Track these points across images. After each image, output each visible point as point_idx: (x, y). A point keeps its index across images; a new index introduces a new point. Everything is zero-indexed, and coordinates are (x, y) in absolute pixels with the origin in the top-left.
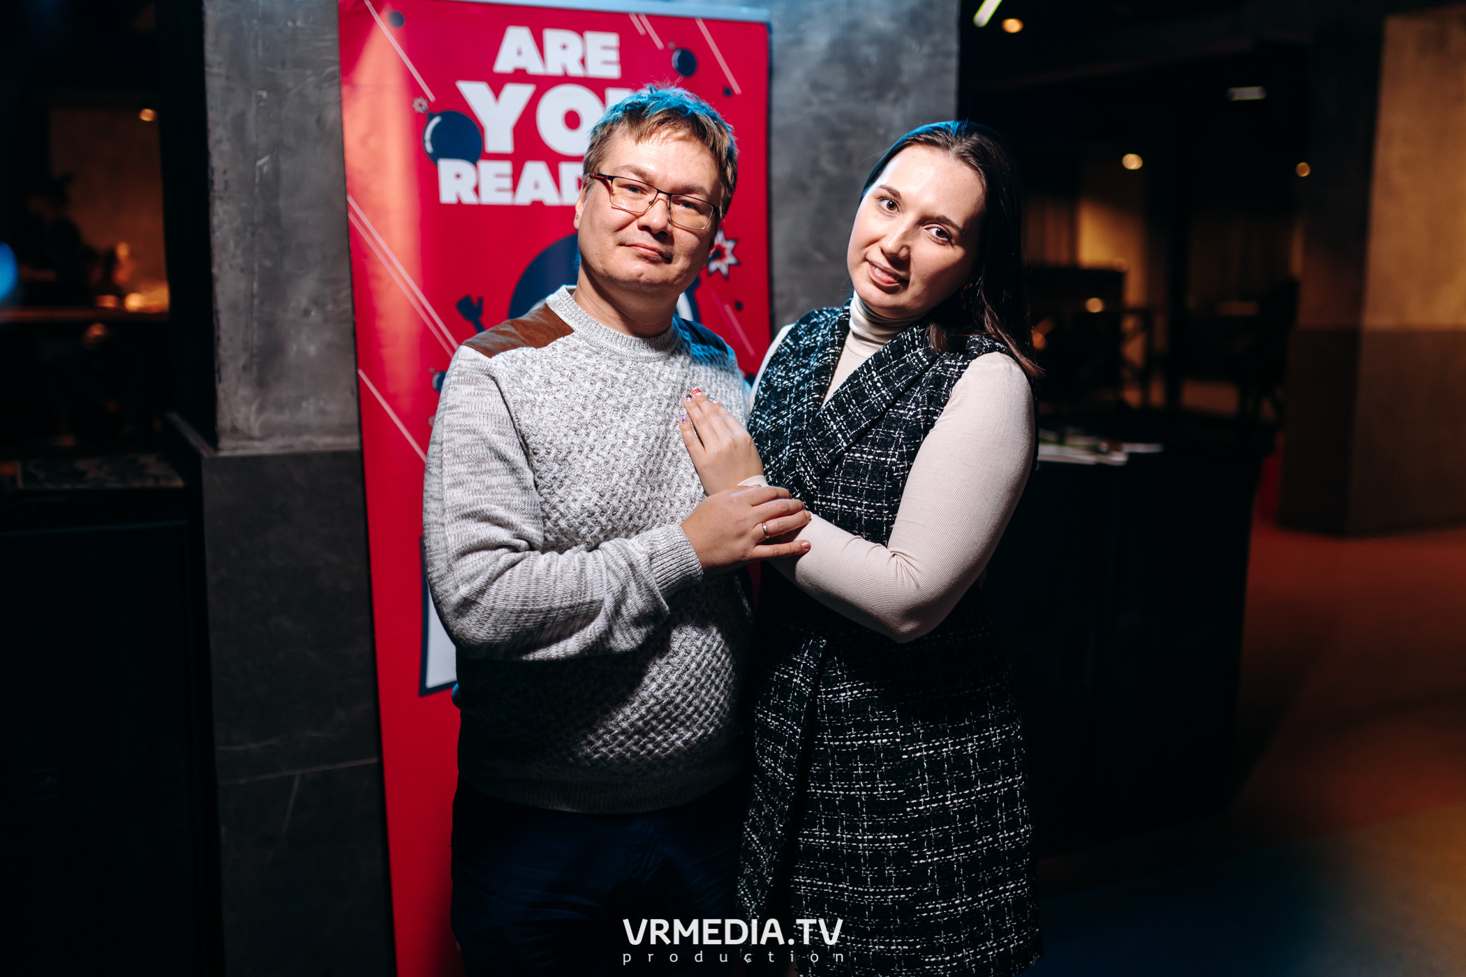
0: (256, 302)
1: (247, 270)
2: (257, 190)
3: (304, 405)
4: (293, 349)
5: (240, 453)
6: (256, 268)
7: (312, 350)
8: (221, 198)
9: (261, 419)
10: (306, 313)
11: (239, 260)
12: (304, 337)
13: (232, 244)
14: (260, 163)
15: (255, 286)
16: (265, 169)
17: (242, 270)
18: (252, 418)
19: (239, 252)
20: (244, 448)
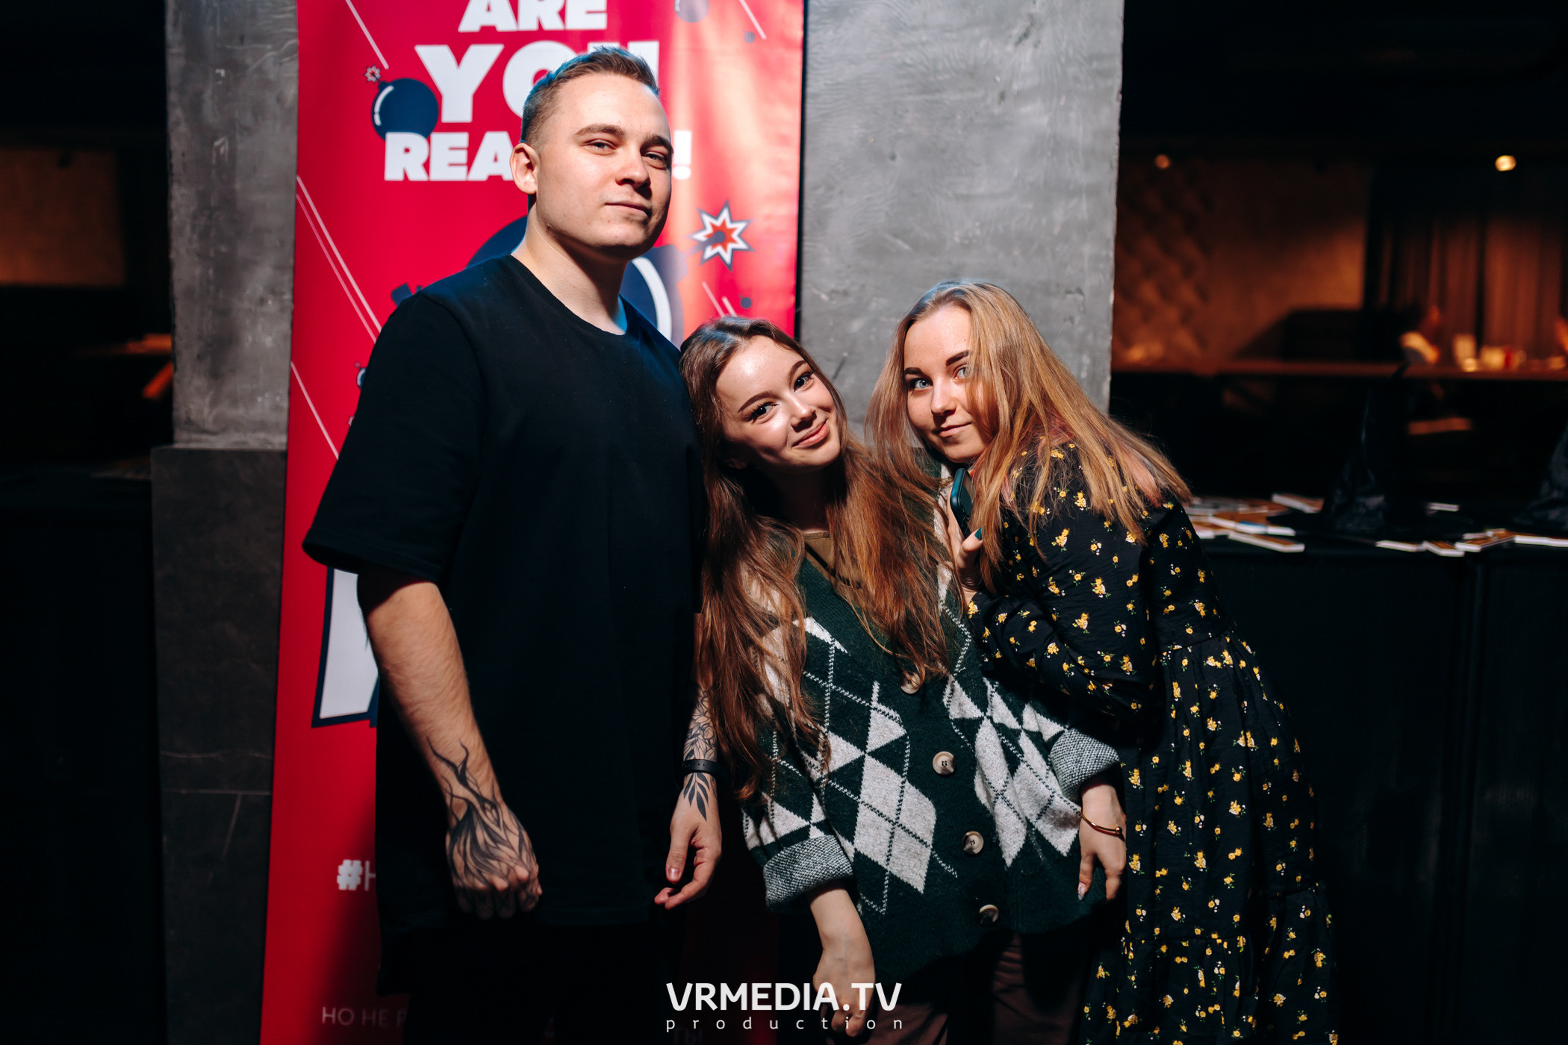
0: (212, 288)
1: (203, 256)
2: (214, 172)
3: (259, 399)
4: (248, 339)
5: (193, 446)
6: (212, 254)
7: (268, 341)
8: (179, 182)
9: (215, 412)
10: (262, 301)
11: (196, 246)
12: (259, 328)
13: (188, 228)
14: (217, 144)
15: (211, 272)
16: (222, 150)
17: (199, 255)
18: (206, 411)
19: (195, 237)
20: (197, 441)
